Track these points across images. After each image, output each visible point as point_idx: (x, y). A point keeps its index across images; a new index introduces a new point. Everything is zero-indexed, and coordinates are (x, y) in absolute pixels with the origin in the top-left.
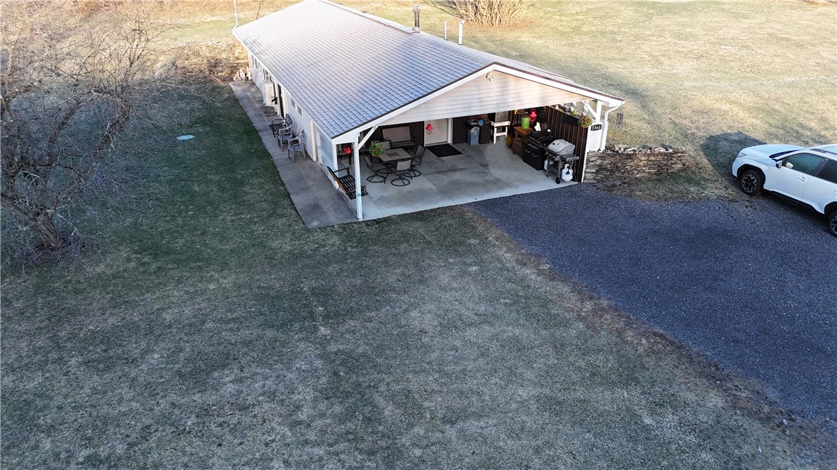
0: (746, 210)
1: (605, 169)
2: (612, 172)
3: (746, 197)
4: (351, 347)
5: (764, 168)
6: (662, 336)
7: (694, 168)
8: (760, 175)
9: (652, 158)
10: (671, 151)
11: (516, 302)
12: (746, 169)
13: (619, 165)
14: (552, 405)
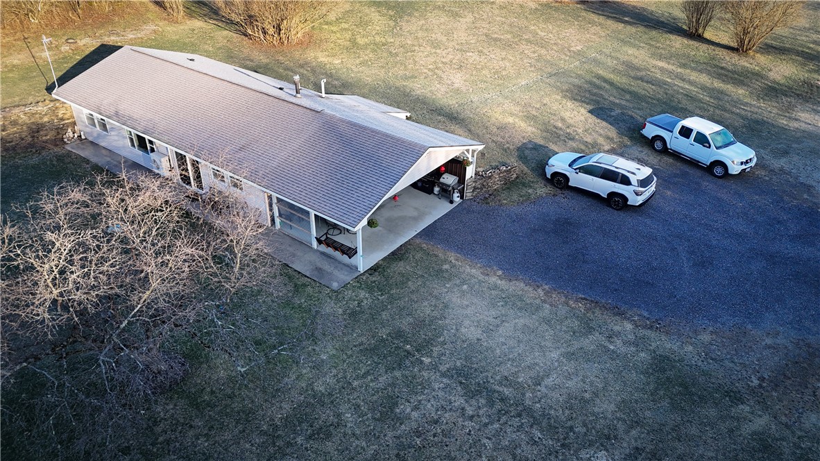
0: (565, 202)
1: (478, 188)
2: (481, 189)
3: (559, 191)
4: (452, 364)
5: (568, 174)
6: (584, 299)
7: (522, 175)
8: (566, 178)
9: (502, 175)
10: (509, 168)
11: (506, 303)
12: (556, 174)
13: (485, 184)
14: (570, 356)
